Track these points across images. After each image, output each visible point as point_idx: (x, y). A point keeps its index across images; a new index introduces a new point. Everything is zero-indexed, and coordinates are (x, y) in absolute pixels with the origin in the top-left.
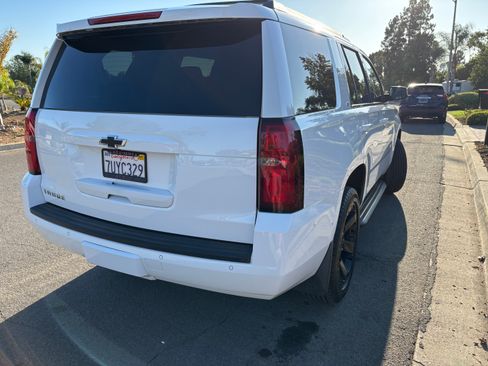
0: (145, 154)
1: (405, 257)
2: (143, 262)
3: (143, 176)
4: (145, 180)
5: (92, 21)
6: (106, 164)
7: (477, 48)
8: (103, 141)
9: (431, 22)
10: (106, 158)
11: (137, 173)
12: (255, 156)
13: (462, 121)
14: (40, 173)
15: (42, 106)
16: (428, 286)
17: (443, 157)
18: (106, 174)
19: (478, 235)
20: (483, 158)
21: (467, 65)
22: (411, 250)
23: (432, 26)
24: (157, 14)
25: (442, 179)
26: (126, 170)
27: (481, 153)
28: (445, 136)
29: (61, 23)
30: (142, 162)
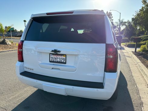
0: (66, 55)
1: (128, 85)
2: (66, 89)
3: (65, 62)
4: (65, 63)
5: (47, 14)
6: (51, 58)
7: (125, 26)
8: (52, 51)
9: (112, 19)
10: (51, 56)
11: (63, 61)
12: (105, 55)
13: (125, 46)
14: (23, 62)
15: (25, 40)
16: (138, 93)
17: (125, 56)
18: (50, 62)
19: (144, 78)
20: (136, 56)
21: (122, 30)
22: (128, 83)
23: (112, 20)
24: (72, 12)
25: (127, 62)
26: (58, 60)
27: (135, 55)
28: (122, 50)
29: (34, 14)
30: (65, 58)
